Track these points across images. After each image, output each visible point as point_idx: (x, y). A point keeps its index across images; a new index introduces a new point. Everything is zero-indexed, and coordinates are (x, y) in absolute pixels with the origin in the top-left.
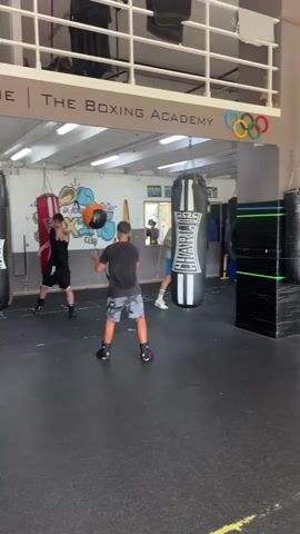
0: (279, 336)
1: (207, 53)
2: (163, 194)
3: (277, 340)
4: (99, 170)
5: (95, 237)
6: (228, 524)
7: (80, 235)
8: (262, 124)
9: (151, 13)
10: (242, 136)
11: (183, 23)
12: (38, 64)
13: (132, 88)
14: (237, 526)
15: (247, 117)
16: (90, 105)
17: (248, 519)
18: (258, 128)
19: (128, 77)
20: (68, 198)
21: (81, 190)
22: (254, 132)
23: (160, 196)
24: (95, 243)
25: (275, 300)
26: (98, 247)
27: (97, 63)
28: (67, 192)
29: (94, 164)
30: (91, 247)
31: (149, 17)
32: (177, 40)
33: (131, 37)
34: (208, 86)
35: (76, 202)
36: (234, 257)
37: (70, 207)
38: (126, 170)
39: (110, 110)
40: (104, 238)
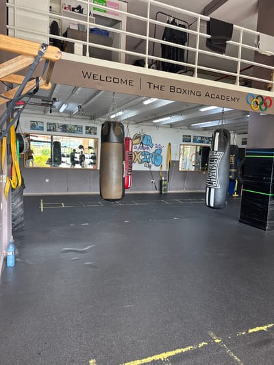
0: (268, 230)
1: (239, 60)
2: (192, 141)
3: (267, 232)
4: (157, 125)
5: (150, 163)
6: (259, 326)
7: (142, 162)
8: (268, 102)
9: (209, 36)
10: (257, 109)
11: (227, 42)
12: (147, 65)
13: (195, 80)
14: (264, 328)
15: (260, 98)
16: (172, 89)
17: (270, 326)
18: (265, 105)
19: (194, 73)
20: (137, 141)
21: (144, 136)
22: (263, 107)
23: (190, 141)
24: (150, 167)
25: (267, 208)
26: (152, 169)
27: (177, 65)
28: (137, 137)
29: (155, 121)
30: (148, 169)
31: (208, 39)
32: (222, 52)
33: (197, 50)
34: (238, 79)
35: (142, 143)
36: (242, 181)
37: (138, 146)
38: (172, 125)
39: (183, 91)
40: (155, 165)
